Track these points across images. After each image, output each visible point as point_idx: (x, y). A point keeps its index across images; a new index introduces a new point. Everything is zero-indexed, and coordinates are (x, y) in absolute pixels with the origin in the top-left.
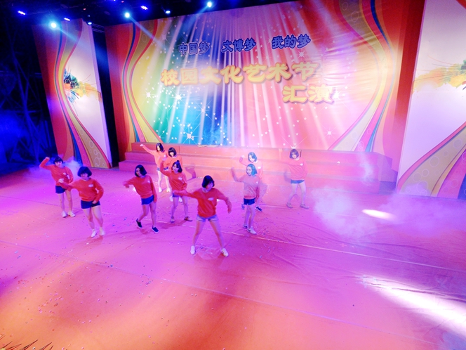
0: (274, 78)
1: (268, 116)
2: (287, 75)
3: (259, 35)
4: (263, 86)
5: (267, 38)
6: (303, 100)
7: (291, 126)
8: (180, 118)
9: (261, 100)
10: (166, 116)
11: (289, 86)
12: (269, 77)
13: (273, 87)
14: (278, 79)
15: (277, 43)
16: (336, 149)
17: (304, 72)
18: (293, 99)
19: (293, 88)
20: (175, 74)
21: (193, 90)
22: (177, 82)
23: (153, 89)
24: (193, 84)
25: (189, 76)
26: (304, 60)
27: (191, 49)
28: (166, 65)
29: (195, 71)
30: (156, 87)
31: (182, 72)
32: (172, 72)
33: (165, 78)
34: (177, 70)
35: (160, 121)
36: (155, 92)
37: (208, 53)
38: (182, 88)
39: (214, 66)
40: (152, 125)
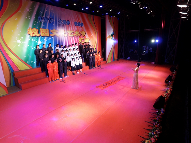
0: (76, 36)
2: (79, 35)
3: (71, 20)
5: (73, 22)
11: (80, 38)
14: (77, 36)
15: (76, 24)
17: (83, 34)
20: (37, 31)
21: (47, 39)
22: (38, 35)
23: (22, 38)
24: (47, 36)
25: (45, 32)
26: (83, 30)
27: (44, 20)
28: (31, 26)
29: (48, 30)
30: (25, 37)
31: (41, 30)
32: (35, 29)
33: (31, 32)
34: (38, 29)
35: (29, 56)
36: (24, 39)
37: (53, 23)
38: (41, 38)
39: (56, 29)
40: (23, 60)
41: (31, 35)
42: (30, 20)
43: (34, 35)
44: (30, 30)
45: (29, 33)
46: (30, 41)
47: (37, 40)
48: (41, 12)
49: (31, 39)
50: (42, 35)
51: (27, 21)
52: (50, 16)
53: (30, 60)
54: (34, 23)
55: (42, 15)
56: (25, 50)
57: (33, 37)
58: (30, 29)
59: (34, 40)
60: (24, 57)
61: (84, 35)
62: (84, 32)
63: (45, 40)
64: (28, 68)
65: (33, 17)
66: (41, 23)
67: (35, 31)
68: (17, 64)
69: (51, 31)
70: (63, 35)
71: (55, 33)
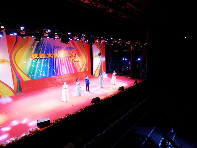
1: (67, 66)
2: (70, 56)
3: (63, 46)
4: (65, 58)
5: (65, 47)
6: (74, 61)
7: (72, 67)
8: (40, 70)
9: (65, 62)
11: (71, 58)
12: (66, 56)
13: (67, 58)
14: (68, 57)
15: (67, 48)
16: (81, 71)
18: (72, 61)
20: (37, 55)
21: (44, 60)
22: (38, 58)
23: (27, 60)
24: (44, 58)
25: (42, 56)
26: (73, 52)
27: (43, 47)
28: (33, 52)
29: (45, 54)
30: (29, 59)
31: (40, 54)
32: (36, 54)
33: (33, 56)
34: (38, 54)
35: (31, 72)
36: (28, 61)
37: (49, 49)
38: (40, 60)
39: (51, 53)
40: (27, 74)
41: (33, 58)
42: (33, 49)
45: (32, 57)
46: (32, 62)
47: (37, 61)
48: (40, 43)
49: (33, 61)
50: (41, 57)
51: (31, 49)
52: (47, 45)
53: (31, 74)
54: (36, 50)
55: (41, 45)
56: (28, 68)
57: (34, 59)
58: (33, 54)
59: (35, 61)
60: (27, 72)
61: (74, 55)
62: (74, 53)
64: (30, 79)
65: (35, 47)
66: (40, 50)
67: (36, 55)
68: (23, 77)
69: (48, 54)
70: (56, 56)
71: (50, 56)
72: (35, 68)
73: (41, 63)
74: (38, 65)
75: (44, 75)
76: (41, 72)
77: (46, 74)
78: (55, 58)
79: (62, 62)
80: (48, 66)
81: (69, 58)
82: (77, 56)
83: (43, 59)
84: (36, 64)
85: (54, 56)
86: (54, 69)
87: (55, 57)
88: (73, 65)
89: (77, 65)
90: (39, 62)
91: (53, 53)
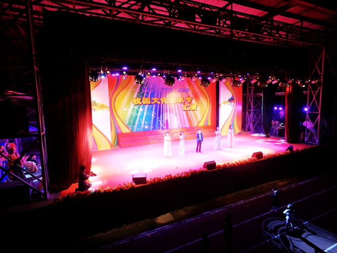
1: (178, 116)
2: (183, 101)
3: (174, 87)
4: (176, 105)
5: (177, 88)
6: (189, 110)
7: (186, 119)
8: (142, 119)
9: (175, 110)
10: (134, 119)
11: (184, 105)
12: (178, 102)
13: (179, 105)
14: (181, 102)
15: (180, 90)
16: (199, 125)
17: (188, 100)
18: (186, 109)
19: (186, 106)
20: (140, 100)
21: (148, 107)
22: (140, 103)
23: (128, 106)
25: (146, 101)
26: (188, 96)
27: (147, 90)
28: (135, 96)
29: (149, 99)
30: (130, 105)
31: (143, 99)
32: (138, 99)
33: (135, 101)
34: (141, 98)
35: (131, 121)
36: (129, 108)
37: (155, 92)
38: (143, 106)
39: (157, 97)
40: (126, 124)
41: (135, 104)
42: (135, 91)
43: (137, 103)
44: (135, 99)
45: (133, 102)
46: (134, 109)
47: (139, 107)
48: (145, 84)
49: (134, 107)
50: (144, 103)
51: (133, 92)
52: (153, 86)
53: (131, 124)
54: (139, 93)
55: (145, 86)
56: (128, 116)
59: (136, 108)
60: (127, 122)
61: (190, 101)
62: (189, 98)
63: (146, 107)
64: (129, 131)
65: (138, 89)
66: (144, 93)
68: (122, 127)
69: (153, 99)
70: (164, 102)
71: (156, 101)
72: (136, 117)
73: (144, 111)
74: (139, 112)
75: (146, 127)
76: (143, 122)
77: (149, 126)
78: (163, 105)
79: (171, 111)
80: (153, 115)
81: (182, 104)
82: (194, 101)
83: (147, 105)
84: (138, 111)
85: (161, 101)
86: (160, 119)
87: (162, 103)
88: (187, 115)
89: (193, 115)
90: (141, 110)
91: (161, 98)
